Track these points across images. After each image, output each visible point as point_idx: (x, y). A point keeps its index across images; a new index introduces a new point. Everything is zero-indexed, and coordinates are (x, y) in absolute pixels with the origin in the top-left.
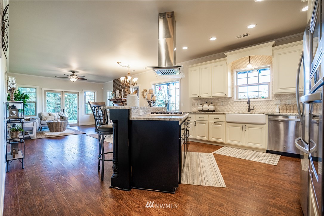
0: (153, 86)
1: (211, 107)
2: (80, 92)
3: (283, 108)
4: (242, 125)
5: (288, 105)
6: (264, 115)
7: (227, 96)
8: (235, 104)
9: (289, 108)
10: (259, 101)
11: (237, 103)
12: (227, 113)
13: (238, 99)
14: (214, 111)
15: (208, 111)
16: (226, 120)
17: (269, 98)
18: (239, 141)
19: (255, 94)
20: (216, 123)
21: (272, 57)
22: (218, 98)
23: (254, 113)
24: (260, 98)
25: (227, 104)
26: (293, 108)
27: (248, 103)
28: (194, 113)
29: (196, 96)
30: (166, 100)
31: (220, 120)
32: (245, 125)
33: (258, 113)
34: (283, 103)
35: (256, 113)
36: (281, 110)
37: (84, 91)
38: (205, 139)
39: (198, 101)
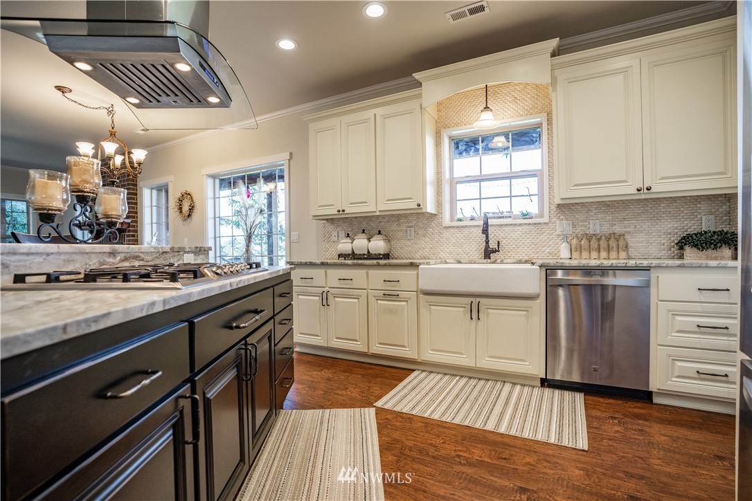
0: (210, 181)
1: (378, 245)
3: (581, 245)
4: (469, 300)
5: (594, 235)
6: (534, 269)
7: (424, 211)
8: (446, 234)
9: (596, 246)
10: (515, 225)
11: (452, 230)
12: (424, 263)
13: (456, 218)
14: (387, 256)
15: (369, 256)
16: (420, 287)
17: (541, 215)
18: (462, 354)
19: (504, 206)
20: (388, 296)
21: (550, 88)
22: (398, 217)
23: (502, 262)
24: (516, 217)
25: (424, 236)
26: (606, 246)
27: (485, 231)
28: (323, 264)
29: (332, 211)
30: (248, 224)
31: (403, 286)
32: (478, 299)
33: (514, 261)
34: (579, 230)
35: (508, 261)
36: (576, 251)
38: (359, 346)
39: (338, 226)
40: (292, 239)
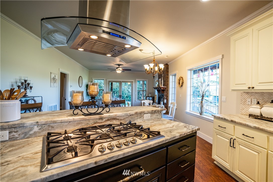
2: (133, 81)
28: (232, 121)
37: (137, 80)
39: (252, 96)
40: (222, 100)
